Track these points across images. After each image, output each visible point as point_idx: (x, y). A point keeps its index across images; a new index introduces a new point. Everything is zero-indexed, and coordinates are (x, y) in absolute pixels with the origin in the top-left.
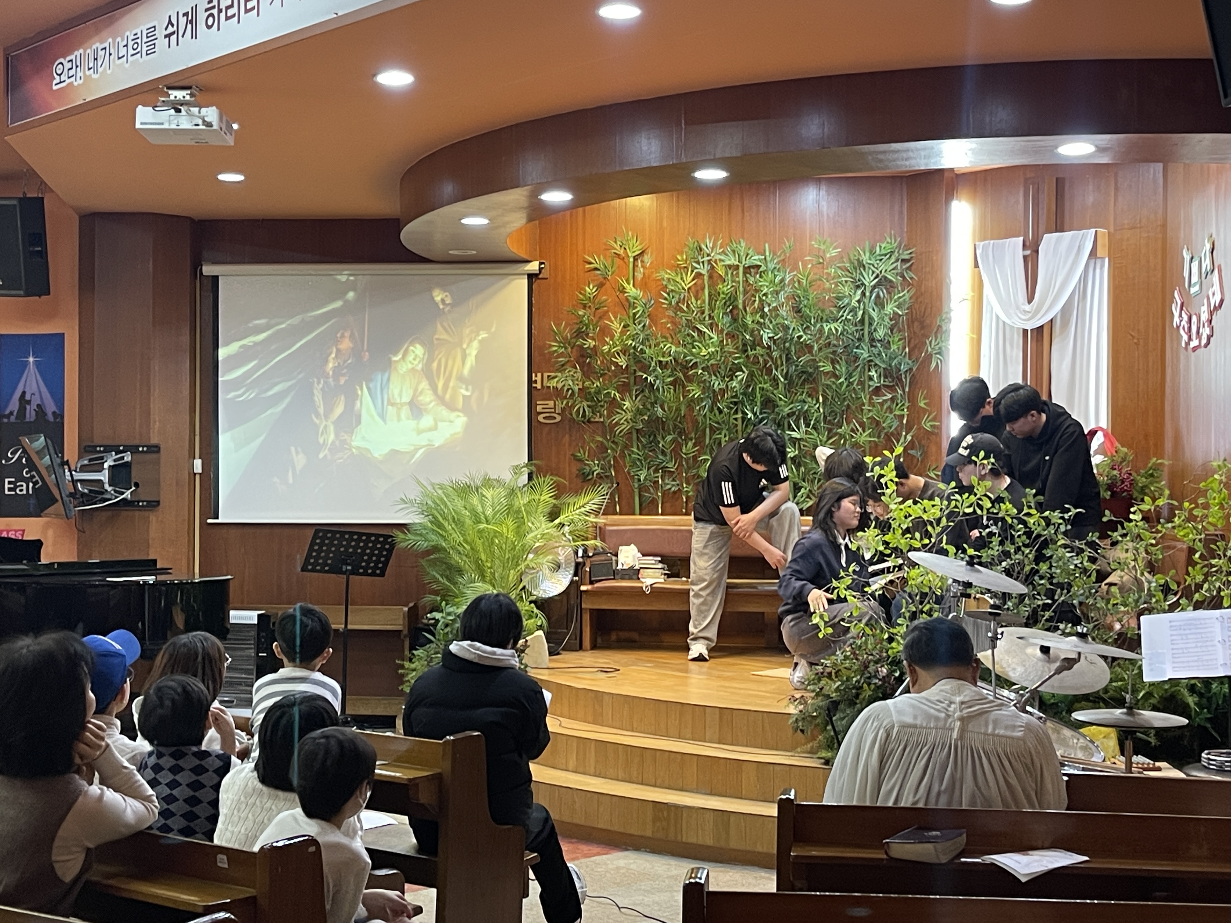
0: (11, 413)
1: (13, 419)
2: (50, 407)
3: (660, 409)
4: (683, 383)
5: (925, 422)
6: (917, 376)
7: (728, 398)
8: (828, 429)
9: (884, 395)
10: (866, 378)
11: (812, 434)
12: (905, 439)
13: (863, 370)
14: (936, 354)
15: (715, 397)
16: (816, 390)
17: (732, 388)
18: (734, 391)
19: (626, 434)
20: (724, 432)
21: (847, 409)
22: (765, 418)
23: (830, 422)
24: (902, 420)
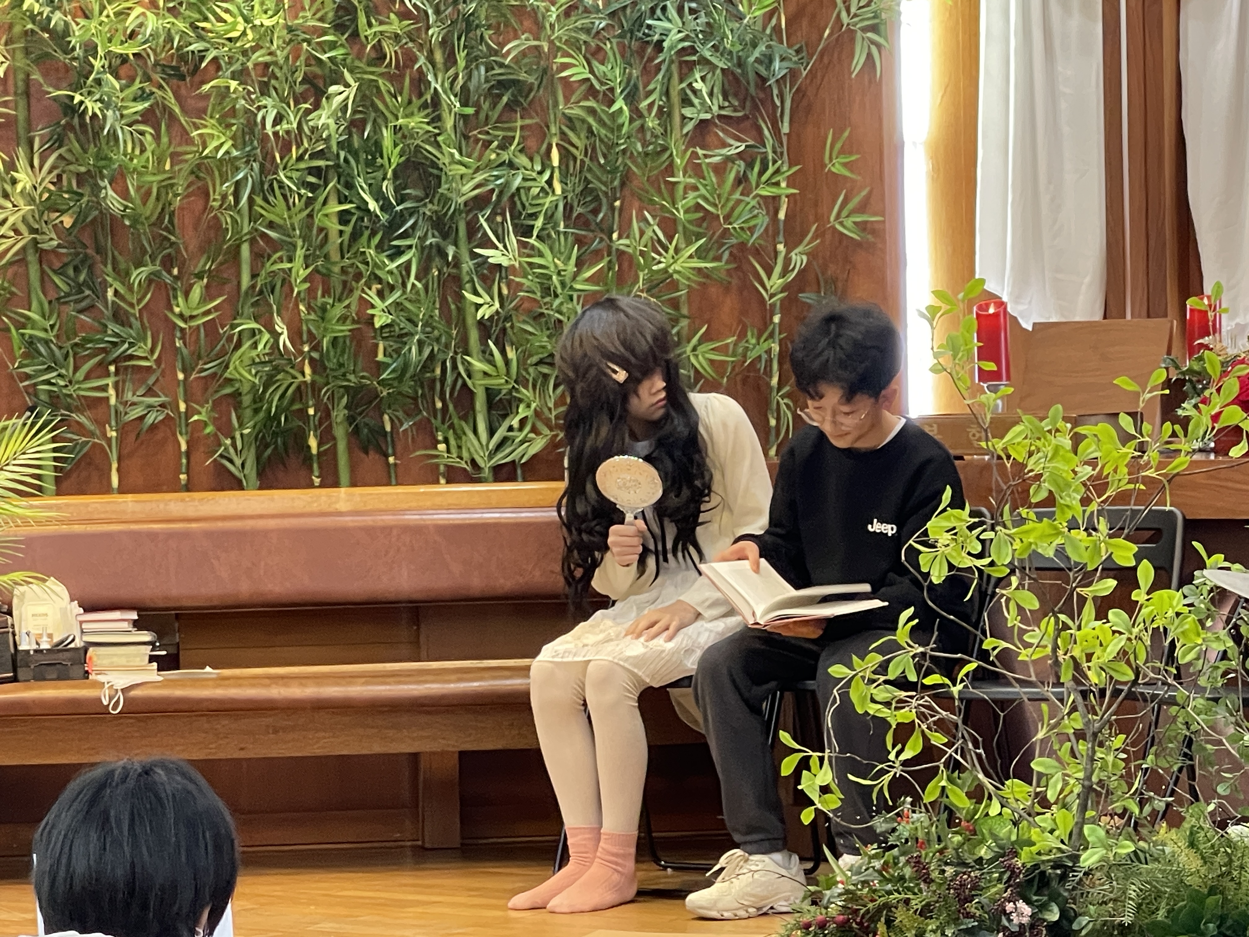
3: (111, 192)
4: (172, 117)
5: (838, 216)
6: (810, 92)
7: (300, 158)
8: (579, 241)
9: (724, 145)
10: (676, 99)
11: (541, 255)
12: (787, 260)
13: (669, 77)
14: (865, 30)
15: (268, 156)
16: (542, 132)
17: (314, 129)
18: (320, 139)
19: (10, 263)
20: (300, 253)
21: (623, 184)
22: (412, 212)
23: (582, 222)
24: (776, 212)
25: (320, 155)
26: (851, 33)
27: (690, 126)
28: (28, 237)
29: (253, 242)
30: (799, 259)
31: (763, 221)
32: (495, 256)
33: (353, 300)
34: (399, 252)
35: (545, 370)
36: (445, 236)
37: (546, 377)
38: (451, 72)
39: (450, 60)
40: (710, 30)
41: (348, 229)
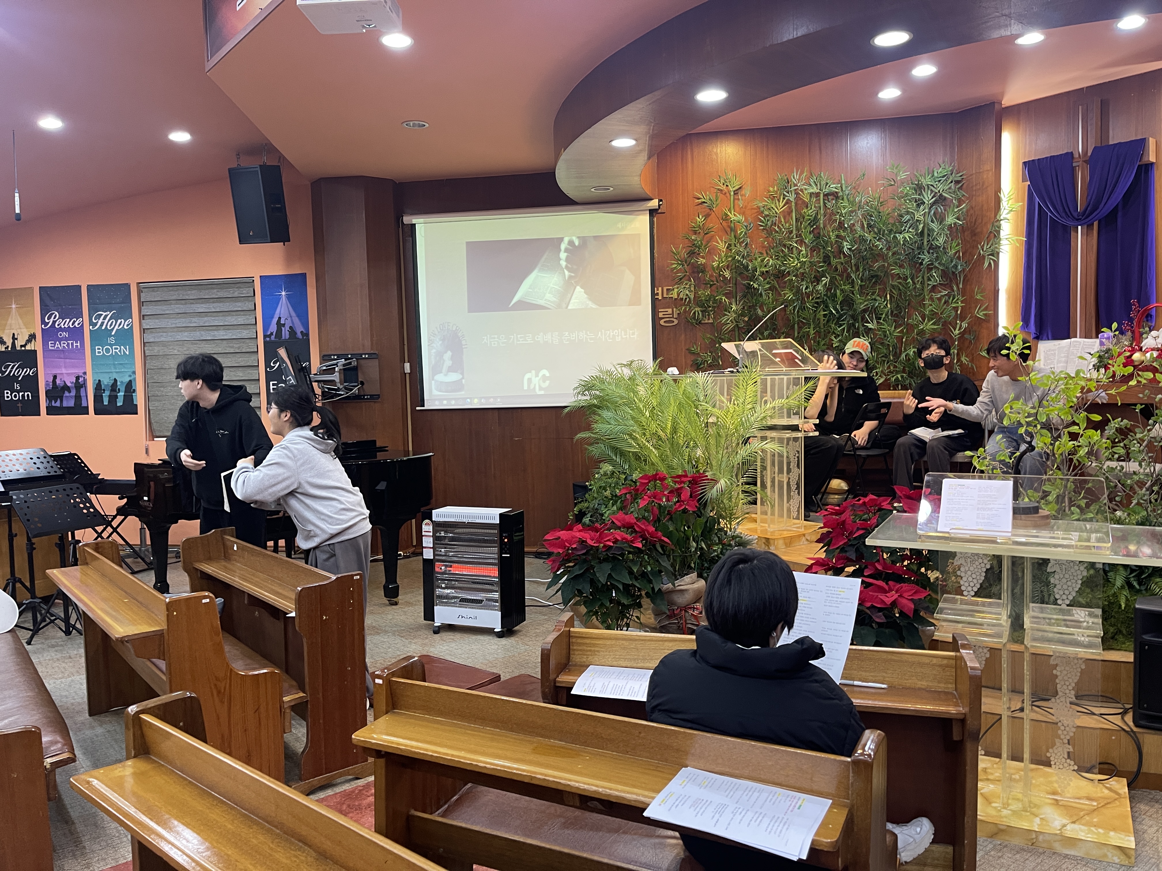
0: (272, 334)
1: (273, 337)
2: (299, 329)
3: (759, 310)
4: (776, 289)
5: (977, 312)
6: (969, 276)
7: (812, 299)
8: (895, 321)
9: (941, 292)
10: (926, 279)
11: (884, 325)
12: (961, 326)
13: (924, 272)
14: (988, 255)
15: (803, 299)
16: (884, 290)
17: (817, 291)
18: (819, 293)
19: (730, 331)
20: (812, 326)
21: (909, 304)
22: (845, 314)
23: (896, 316)
24: (957, 311)
25: (818, 298)
26: (984, 257)
27: (930, 287)
28: (735, 323)
29: (798, 324)
30: (964, 325)
31: (953, 313)
32: (870, 326)
33: (827, 340)
34: (841, 325)
35: (884, 359)
36: (855, 320)
37: (884, 361)
38: (858, 273)
39: (858, 269)
40: (937, 258)
41: (826, 319)
